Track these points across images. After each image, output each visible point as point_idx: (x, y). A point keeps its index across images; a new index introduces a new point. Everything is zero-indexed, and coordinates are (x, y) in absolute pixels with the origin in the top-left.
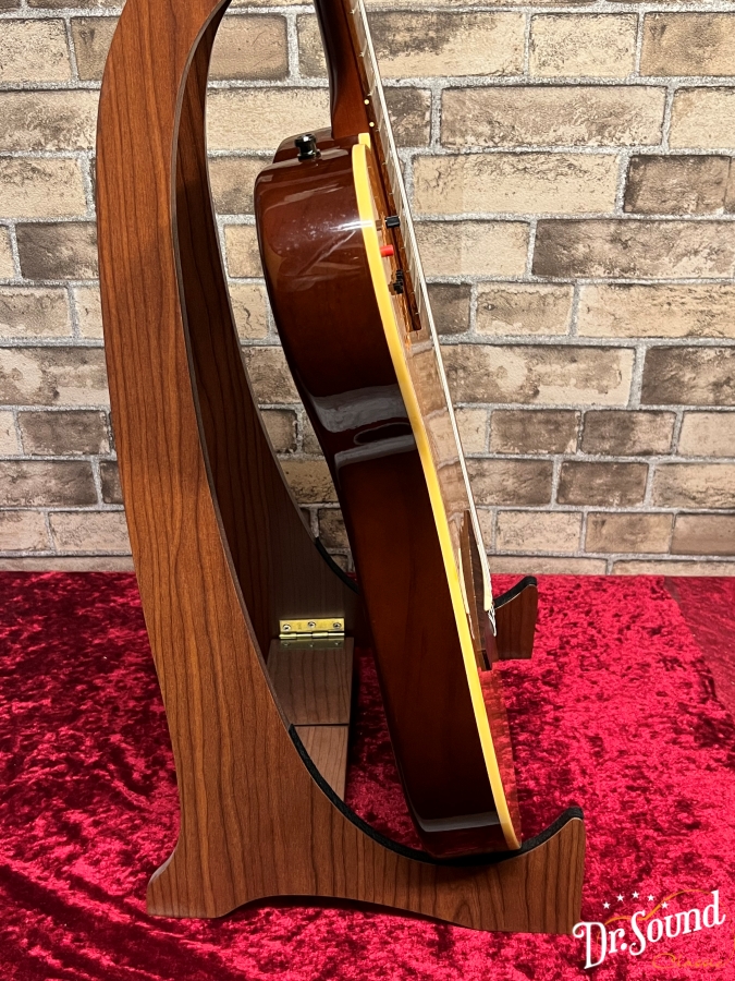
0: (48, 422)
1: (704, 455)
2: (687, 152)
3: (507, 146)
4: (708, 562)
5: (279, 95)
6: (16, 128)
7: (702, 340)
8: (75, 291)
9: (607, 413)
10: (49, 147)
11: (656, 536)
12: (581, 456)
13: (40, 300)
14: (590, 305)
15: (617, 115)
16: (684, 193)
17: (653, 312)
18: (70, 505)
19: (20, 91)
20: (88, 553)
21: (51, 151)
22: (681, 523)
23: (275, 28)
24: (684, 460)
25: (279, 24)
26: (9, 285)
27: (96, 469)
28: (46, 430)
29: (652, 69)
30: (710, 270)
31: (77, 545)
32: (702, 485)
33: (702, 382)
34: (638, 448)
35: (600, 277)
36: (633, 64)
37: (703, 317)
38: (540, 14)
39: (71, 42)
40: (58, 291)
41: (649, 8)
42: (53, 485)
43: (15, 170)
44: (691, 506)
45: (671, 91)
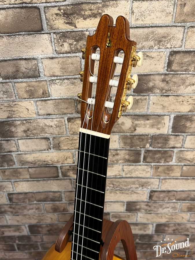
0: (2, 238)
2: (165, 190)
3: (118, 189)
5: (56, 181)
7: (170, 223)
9: (146, 235)
12: (140, 242)
14: (141, 216)
15: (146, 183)
16: (165, 197)
17: (157, 218)
18: (10, 251)
20: (15, 259)
23: (55, 169)
24: (166, 242)
27: (15, 245)
29: (156, 175)
30: (172, 211)
31: (12, 257)
33: (170, 230)
34: (154, 241)
35: (143, 212)
38: (125, 165)
40: (2, 216)
41: (155, 164)
42: (5, 248)
45: (161, 179)
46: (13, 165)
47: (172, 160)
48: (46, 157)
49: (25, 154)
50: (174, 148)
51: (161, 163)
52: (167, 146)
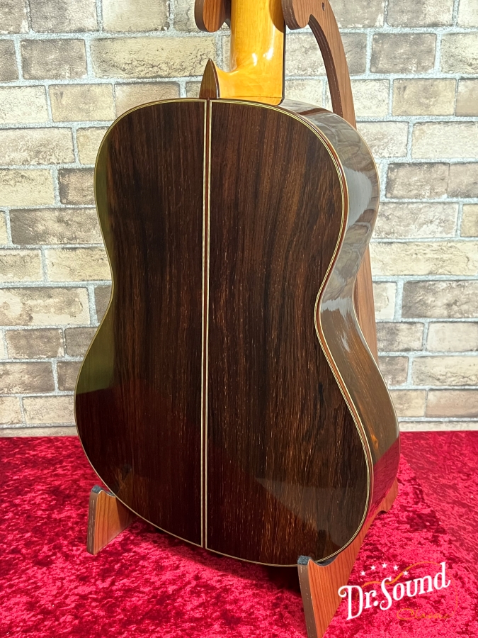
0: (25, 337)
1: (443, 350)
2: (423, 161)
4: (450, 422)
6: (13, 151)
7: (438, 277)
8: (46, 252)
9: (381, 324)
10: (32, 163)
11: (416, 405)
13: (23, 258)
16: (422, 186)
17: (406, 259)
18: (37, 392)
19: (16, 129)
20: (47, 425)
21: (33, 165)
22: (431, 395)
24: (431, 354)
25: (175, 88)
26: (4, 249)
27: (55, 367)
28: (23, 342)
29: (399, 112)
30: (441, 233)
31: (40, 419)
32: (443, 371)
33: (439, 303)
34: (401, 347)
36: (388, 109)
37: (438, 262)
39: (48, 99)
40: (35, 252)
41: (396, 76)
42: (26, 378)
43: (10, 177)
44: (437, 385)
45: (411, 124)
46: (83, 73)
47: (433, 64)
48: (157, 53)
49: (113, 39)
50: (435, 25)
51: (410, 72)
52: (422, 20)
